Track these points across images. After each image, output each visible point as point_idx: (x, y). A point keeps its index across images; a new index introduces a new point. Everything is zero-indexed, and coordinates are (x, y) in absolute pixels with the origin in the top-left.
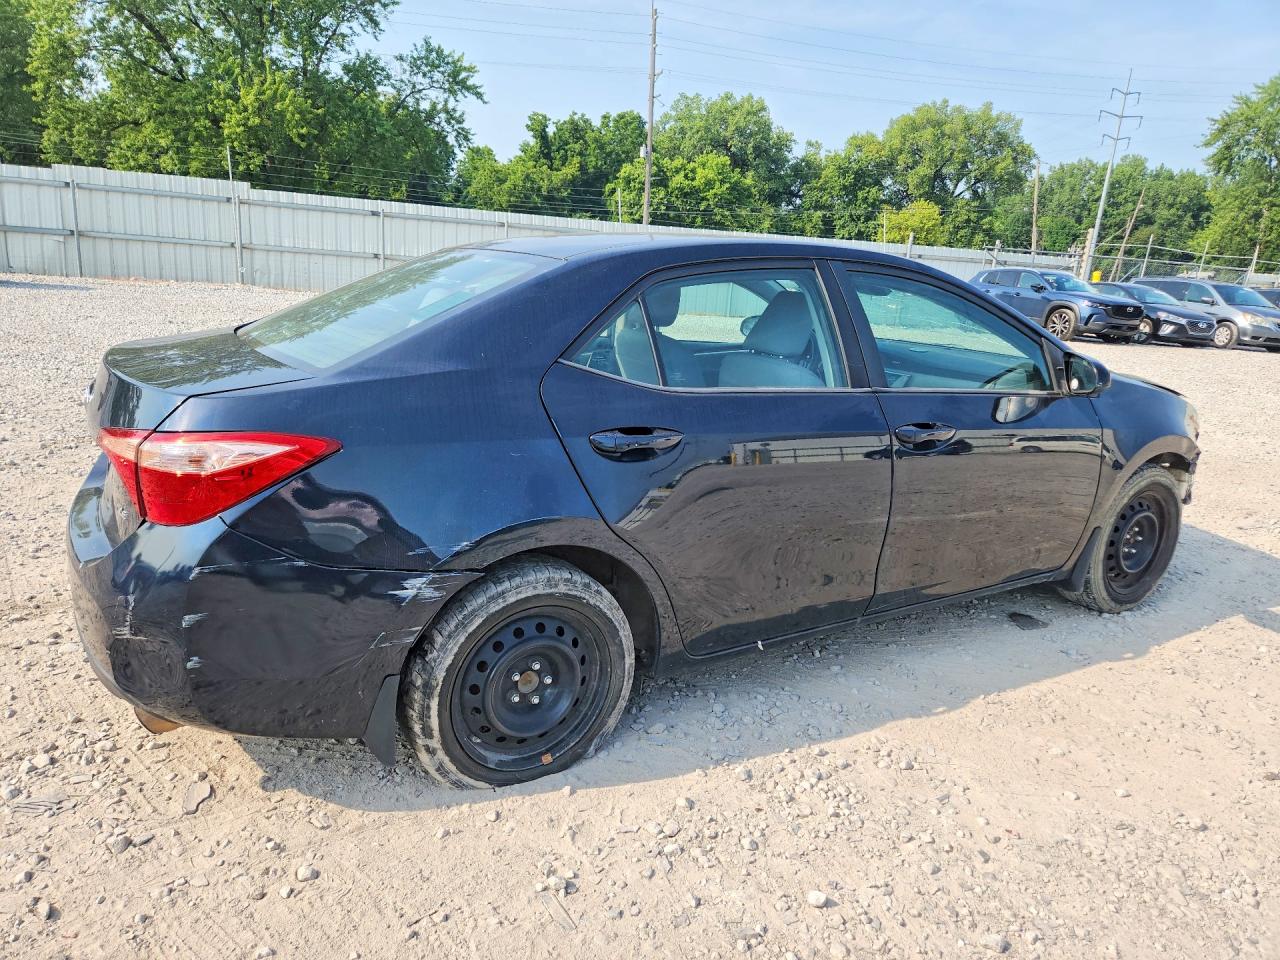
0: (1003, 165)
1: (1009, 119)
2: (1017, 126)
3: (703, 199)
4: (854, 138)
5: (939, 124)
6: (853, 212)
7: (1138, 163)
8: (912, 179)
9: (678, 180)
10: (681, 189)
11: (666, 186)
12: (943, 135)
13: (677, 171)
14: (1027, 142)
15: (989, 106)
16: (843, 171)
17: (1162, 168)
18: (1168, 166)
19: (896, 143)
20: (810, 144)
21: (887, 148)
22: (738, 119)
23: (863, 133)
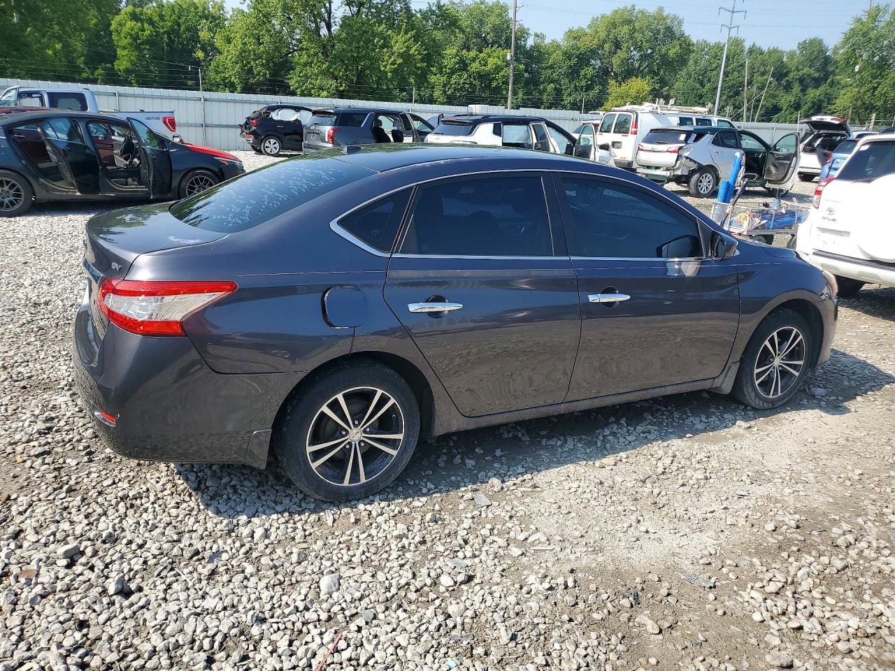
0: (674, 50)
1: (675, 18)
2: (680, 23)
3: (494, 79)
4: (570, 31)
5: (629, 22)
6: (577, 84)
7: (737, 43)
8: (616, 61)
9: (475, 67)
10: (478, 73)
11: (467, 71)
12: (634, 29)
13: (474, 60)
14: (686, 34)
15: (661, 9)
16: (568, 55)
17: (754, 46)
18: (758, 45)
19: (603, 35)
20: (537, 35)
21: (596, 40)
22: (492, 20)
23: (576, 28)
